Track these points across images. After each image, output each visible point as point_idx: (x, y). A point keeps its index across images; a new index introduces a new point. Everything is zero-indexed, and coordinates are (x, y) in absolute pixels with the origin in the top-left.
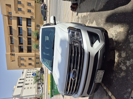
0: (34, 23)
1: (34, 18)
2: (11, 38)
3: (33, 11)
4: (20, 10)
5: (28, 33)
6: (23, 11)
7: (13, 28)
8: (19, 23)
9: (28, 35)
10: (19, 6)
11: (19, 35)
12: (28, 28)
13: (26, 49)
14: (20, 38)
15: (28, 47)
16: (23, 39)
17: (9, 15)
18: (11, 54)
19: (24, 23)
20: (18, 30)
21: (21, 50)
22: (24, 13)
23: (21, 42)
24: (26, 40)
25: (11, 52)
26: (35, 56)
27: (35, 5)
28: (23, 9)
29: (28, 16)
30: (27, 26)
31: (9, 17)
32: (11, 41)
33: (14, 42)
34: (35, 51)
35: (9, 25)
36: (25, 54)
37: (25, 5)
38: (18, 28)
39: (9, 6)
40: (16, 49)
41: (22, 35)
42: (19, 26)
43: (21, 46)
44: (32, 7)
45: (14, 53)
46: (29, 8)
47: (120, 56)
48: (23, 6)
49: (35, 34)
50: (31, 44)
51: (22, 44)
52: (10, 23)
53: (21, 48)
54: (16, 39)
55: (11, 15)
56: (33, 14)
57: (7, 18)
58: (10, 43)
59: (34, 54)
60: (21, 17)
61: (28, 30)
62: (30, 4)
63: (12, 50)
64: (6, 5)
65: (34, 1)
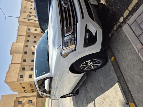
27: (36, 101)
37: (25, 104)
44: (33, 104)
48: (23, 106)
65: (36, 97)
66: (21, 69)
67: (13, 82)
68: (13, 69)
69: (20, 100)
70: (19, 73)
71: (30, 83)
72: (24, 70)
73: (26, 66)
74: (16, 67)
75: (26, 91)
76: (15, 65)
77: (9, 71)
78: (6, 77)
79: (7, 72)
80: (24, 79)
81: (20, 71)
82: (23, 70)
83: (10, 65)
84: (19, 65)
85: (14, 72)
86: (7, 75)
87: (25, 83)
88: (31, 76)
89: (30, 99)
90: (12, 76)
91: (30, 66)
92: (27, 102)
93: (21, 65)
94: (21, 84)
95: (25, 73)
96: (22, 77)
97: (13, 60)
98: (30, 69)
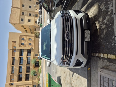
0: (33, 53)
1: (33, 49)
2: (13, 68)
3: (33, 44)
4: (23, 44)
5: (27, 62)
6: (25, 45)
7: (15, 58)
8: (21, 54)
9: (27, 64)
10: (23, 42)
11: (20, 64)
12: (27, 58)
13: (25, 77)
14: (20, 67)
15: (26, 75)
16: (23, 67)
17: (14, 49)
18: (10, 84)
19: (25, 54)
20: (19, 60)
21: (20, 79)
22: (25, 46)
23: (21, 71)
24: (25, 68)
25: (10, 82)
26: (32, 84)
27: (34, 40)
28: (25, 43)
29: (29, 48)
30: (27, 56)
31: (14, 50)
32: (12, 70)
33: (14, 72)
34: (33, 79)
35: (13, 57)
36: (23, 83)
37: (27, 40)
38: (19, 58)
39: (15, 42)
40: (16, 78)
41: (22, 64)
42: (20, 57)
43: (20, 75)
44: (32, 41)
45: (13, 82)
46: (30, 42)
47: (99, 22)
48: (26, 41)
49: (33, 61)
50: (29, 72)
51: (21, 72)
52: (14, 55)
53: (20, 77)
54: (16, 68)
55: (15, 49)
56: (32, 46)
57: (12, 51)
58: (11, 73)
59: (32, 81)
60: (23, 50)
61: (28, 59)
62: (31, 39)
63: (12, 80)
64: (13, 41)
65: (34, 37)
66: (21, 13)
67: (17, 24)
68: (14, 12)
69: (23, 37)
70: (20, 17)
71: (29, 26)
72: (24, 15)
73: (25, 11)
74: (17, 11)
75: (26, 31)
76: (16, 9)
77: (11, 13)
78: (10, 18)
79: (10, 15)
80: (24, 22)
81: (20, 15)
82: (22, 14)
83: (11, 8)
84: (19, 10)
85: (15, 15)
86: (10, 17)
87: (26, 25)
88: (29, 21)
89: (30, 38)
90: (15, 18)
91: (28, 11)
92: (28, 39)
93: (21, 10)
94: (22, 26)
95: (24, 18)
96: (23, 21)
97: (13, 4)
98: (29, 14)
